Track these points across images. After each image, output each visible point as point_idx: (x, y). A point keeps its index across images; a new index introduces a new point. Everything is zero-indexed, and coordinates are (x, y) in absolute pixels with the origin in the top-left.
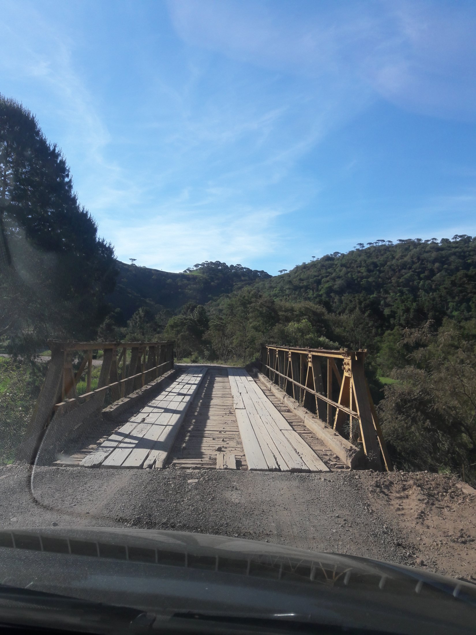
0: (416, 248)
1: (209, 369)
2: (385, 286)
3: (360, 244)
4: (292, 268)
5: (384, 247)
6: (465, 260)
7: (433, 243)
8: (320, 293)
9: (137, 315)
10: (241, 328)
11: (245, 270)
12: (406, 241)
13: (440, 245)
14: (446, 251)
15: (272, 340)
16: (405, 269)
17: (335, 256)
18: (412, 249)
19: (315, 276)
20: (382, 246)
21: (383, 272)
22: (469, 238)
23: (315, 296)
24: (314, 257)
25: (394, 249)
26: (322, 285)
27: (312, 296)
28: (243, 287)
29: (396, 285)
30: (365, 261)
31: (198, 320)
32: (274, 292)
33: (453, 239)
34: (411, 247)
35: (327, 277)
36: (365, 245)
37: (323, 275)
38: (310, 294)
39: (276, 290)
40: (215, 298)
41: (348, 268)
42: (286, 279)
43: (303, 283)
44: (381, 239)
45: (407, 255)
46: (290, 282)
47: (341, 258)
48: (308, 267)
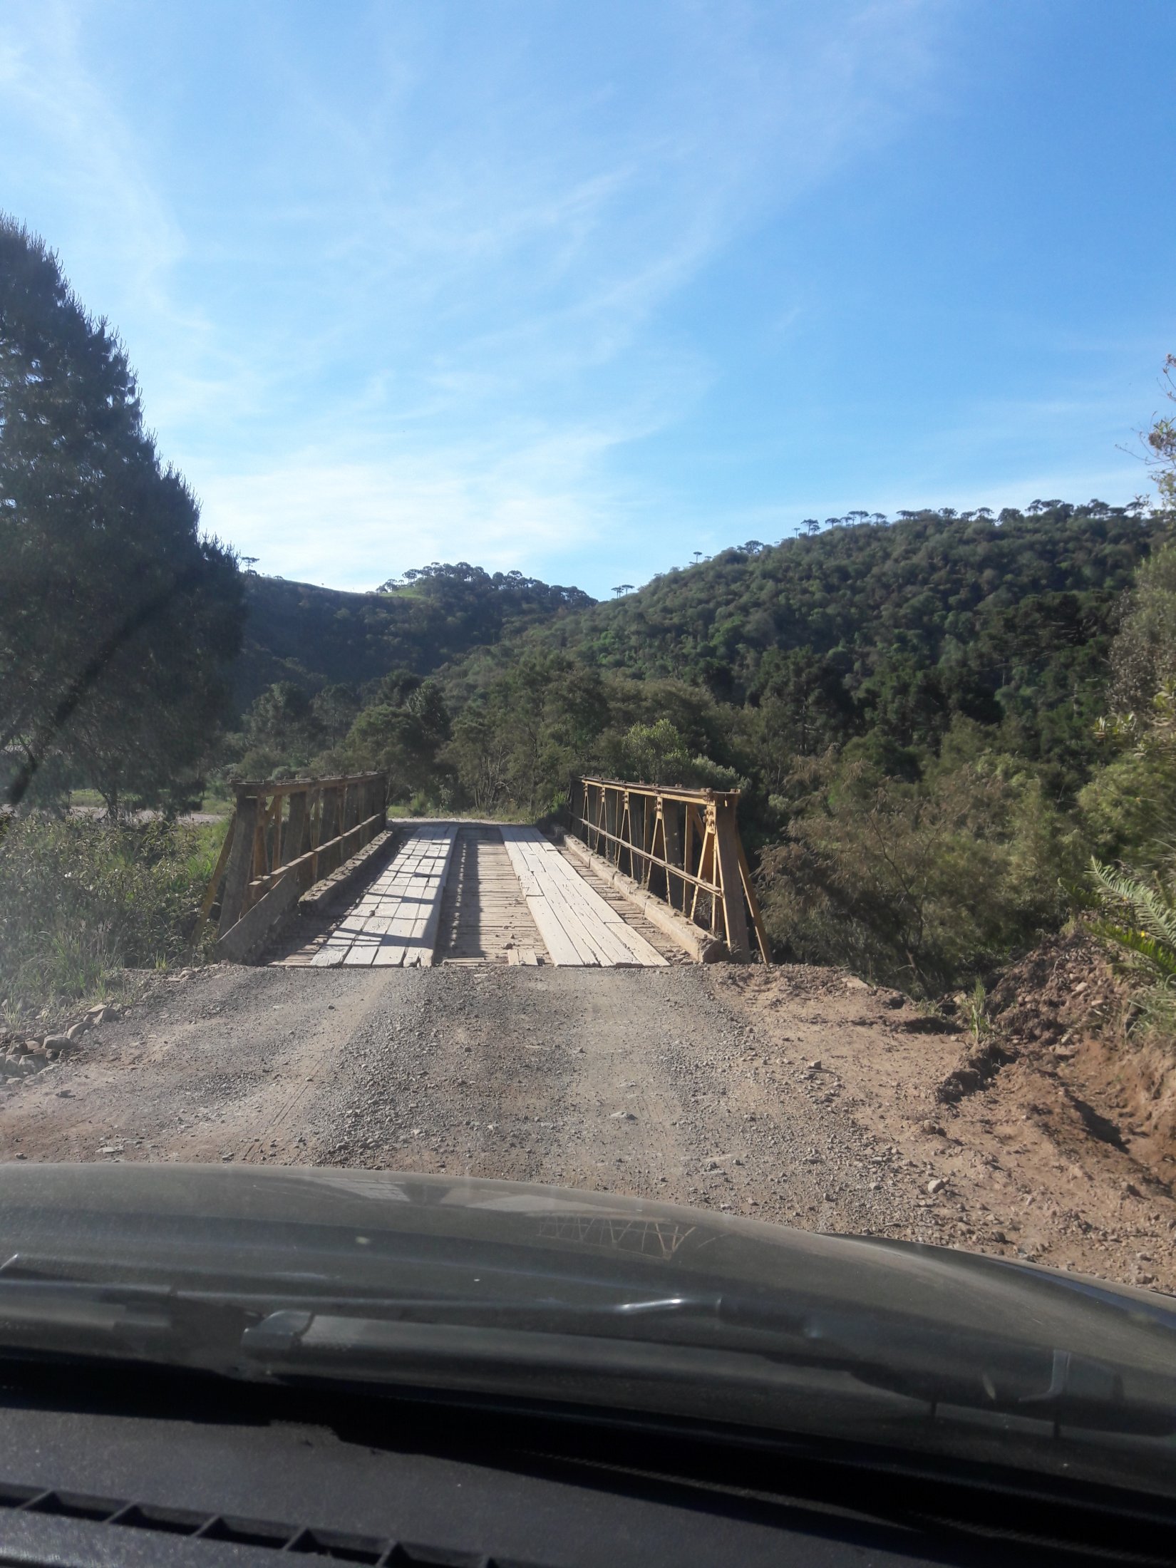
0: (941, 533)
1: (460, 829)
2: (865, 625)
3: (810, 522)
4: (645, 582)
5: (865, 529)
6: (1056, 561)
7: (982, 519)
8: (712, 644)
9: (268, 701)
10: (526, 737)
11: (530, 586)
12: (919, 513)
13: (997, 524)
14: (1011, 540)
15: (594, 764)
16: (913, 584)
17: (750, 550)
18: (931, 536)
19: (700, 602)
20: (862, 526)
21: (862, 590)
22: (1067, 507)
23: (698, 650)
24: (700, 554)
25: (889, 534)
26: (716, 625)
27: (693, 651)
28: (526, 629)
29: (891, 622)
30: (820, 565)
31: (423, 717)
32: (602, 641)
33: (1029, 509)
34: (930, 531)
35: (728, 603)
36: (820, 525)
37: (720, 599)
38: (689, 646)
39: (605, 638)
40: (458, 656)
41: (778, 580)
42: (632, 609)
43: (671, 619)
44: (859, 510)
45: (919, 549)
46: (640, 617)
47: (762, 557)
48: (683, 579)
